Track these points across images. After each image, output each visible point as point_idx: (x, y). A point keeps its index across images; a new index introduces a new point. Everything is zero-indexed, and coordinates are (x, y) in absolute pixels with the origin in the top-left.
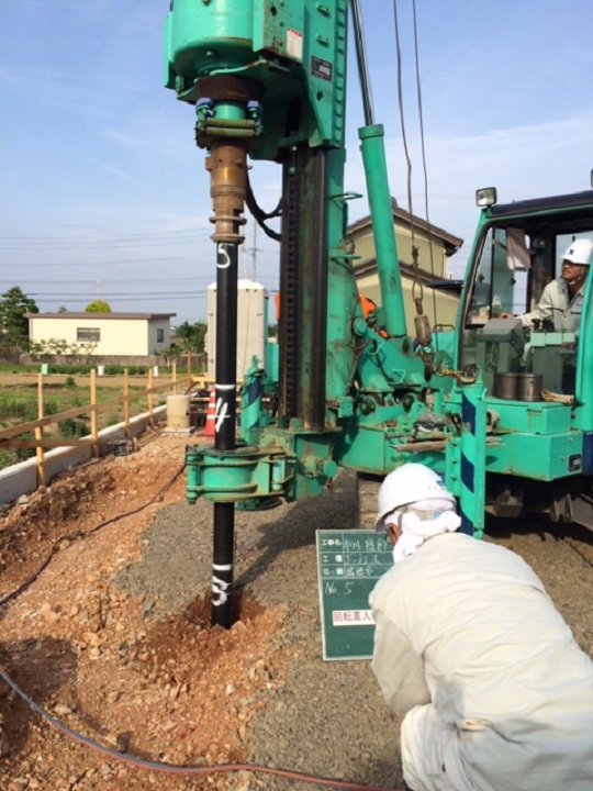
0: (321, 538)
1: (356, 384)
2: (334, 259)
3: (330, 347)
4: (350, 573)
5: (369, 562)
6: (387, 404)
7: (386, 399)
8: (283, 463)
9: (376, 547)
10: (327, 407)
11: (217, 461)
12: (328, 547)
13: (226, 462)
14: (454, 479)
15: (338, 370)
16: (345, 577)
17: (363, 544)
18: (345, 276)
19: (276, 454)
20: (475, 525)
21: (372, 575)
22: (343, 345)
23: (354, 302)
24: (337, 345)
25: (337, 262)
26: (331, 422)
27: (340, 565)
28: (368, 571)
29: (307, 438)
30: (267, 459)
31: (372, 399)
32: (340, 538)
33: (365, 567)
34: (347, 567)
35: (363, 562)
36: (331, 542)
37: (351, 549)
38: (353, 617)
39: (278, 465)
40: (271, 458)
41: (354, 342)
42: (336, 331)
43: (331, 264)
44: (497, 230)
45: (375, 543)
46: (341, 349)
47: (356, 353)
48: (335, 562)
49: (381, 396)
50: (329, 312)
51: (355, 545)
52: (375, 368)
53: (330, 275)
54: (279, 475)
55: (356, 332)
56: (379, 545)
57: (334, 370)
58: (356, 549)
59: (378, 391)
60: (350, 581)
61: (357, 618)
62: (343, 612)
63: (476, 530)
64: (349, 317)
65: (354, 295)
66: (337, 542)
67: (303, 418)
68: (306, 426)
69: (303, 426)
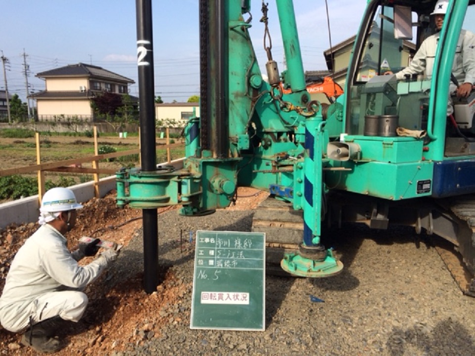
0: (200, 236)
1: (254, 125)
2: (232, 29)
3: (231, 97)
4: (220, 265)
5: (235, 256)
6: (283, 141)
7: (282, 138)
8: (189, 182)
9: (243, 245)
10: (231, 143)
11: (137, 179)
12: (205, 244)
13: (143, 180)
14: (300, 196)
15: (237, 114)
16: (215, 267)
17: (233, 242)
18: (242, 42)
19: (182, 175)
20: (314, 233)
21: (236, 266)
22: (242, 95)
23: (250, 63)
24: (237, 95)
25: (235, 31)
26: (234, 153)
27: (213, 258)
28: (234, 263)
29: (215, 164)
30: (176, 179)
31: (269, 137)
32: (214, 237)
33: (231, 260)
34: (218, 259)
35: (231, 255)
36: (207, 240)
37: (222, 246)
38: (217, 298)
39: (185, 184)
40: (179, 178)
41: (251, 93)
42: (236, 84)
43: (231, 32)
44: (385, 8)
45: (242, 243)
46: (240, 99)
47: (254, 102)
48: (209, 255)
49: (276, 135)
50: (230, 70)
51: (226, 243)
52: (274, 115)
53: (230, 41)
54: (186, 190)
55: (253, 85)
56: (246, 244)
57: (235, 115)
58: (227, 246)
59: (274, 131)
60: (219, 269)
61: (221, 298)
62: (210, 293)
63: (315, 236)
64: (247, 74)
65: (251, 56)
66: (212, 240)
67: (212, 151)
68: (215, 156)
69: (212, 156)
